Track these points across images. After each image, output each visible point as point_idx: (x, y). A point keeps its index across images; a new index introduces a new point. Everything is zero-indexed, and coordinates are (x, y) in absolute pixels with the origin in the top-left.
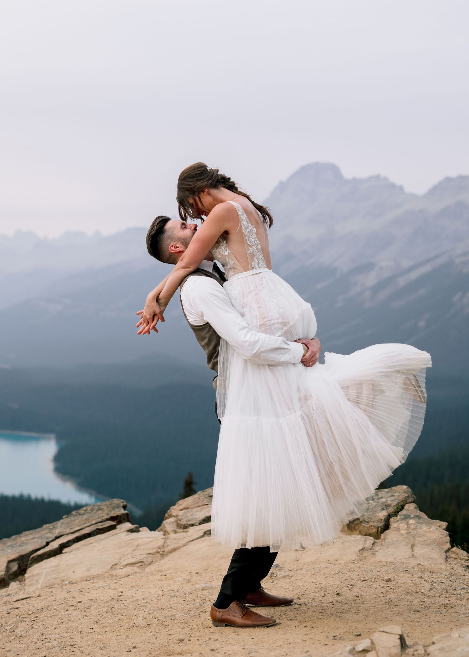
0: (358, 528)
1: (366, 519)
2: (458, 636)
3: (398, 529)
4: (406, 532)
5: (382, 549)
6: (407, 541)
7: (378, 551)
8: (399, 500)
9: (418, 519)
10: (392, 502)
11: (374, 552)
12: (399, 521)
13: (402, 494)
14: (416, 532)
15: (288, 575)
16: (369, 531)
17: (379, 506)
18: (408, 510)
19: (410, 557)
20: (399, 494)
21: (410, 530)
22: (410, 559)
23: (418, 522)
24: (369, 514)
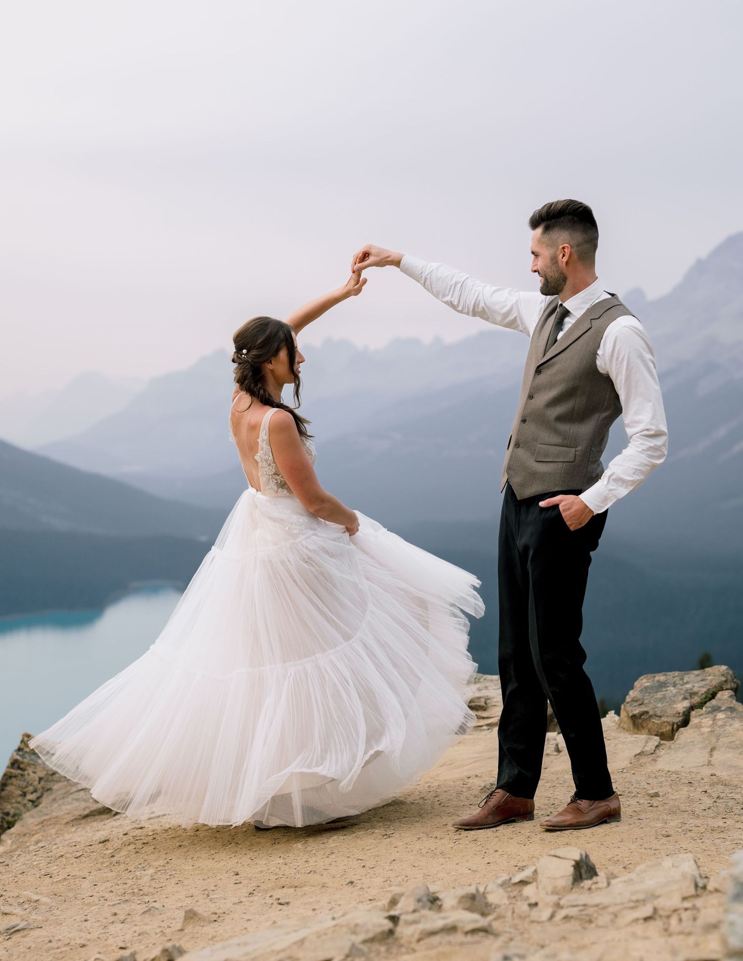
0: (646, 725)
1: (659, 712)
3: (699, 726)
4: (709, 729)
5: (668, 754)
6: (707, 742)
7: (660, 757)
8: (710, 686)
9: (731, 712)
10: (699, 689)
11: (655, 758)
12: (703, 715)
13: (717, 678)
14: (722, 730)
16: (660, 729)
17: (681, 694)
18: (720, 700)
19: (704, 765)
20: (714, 678)
21: (716, 727)
22: (704, 767)
23: (730, 716)
24: (663, 705)
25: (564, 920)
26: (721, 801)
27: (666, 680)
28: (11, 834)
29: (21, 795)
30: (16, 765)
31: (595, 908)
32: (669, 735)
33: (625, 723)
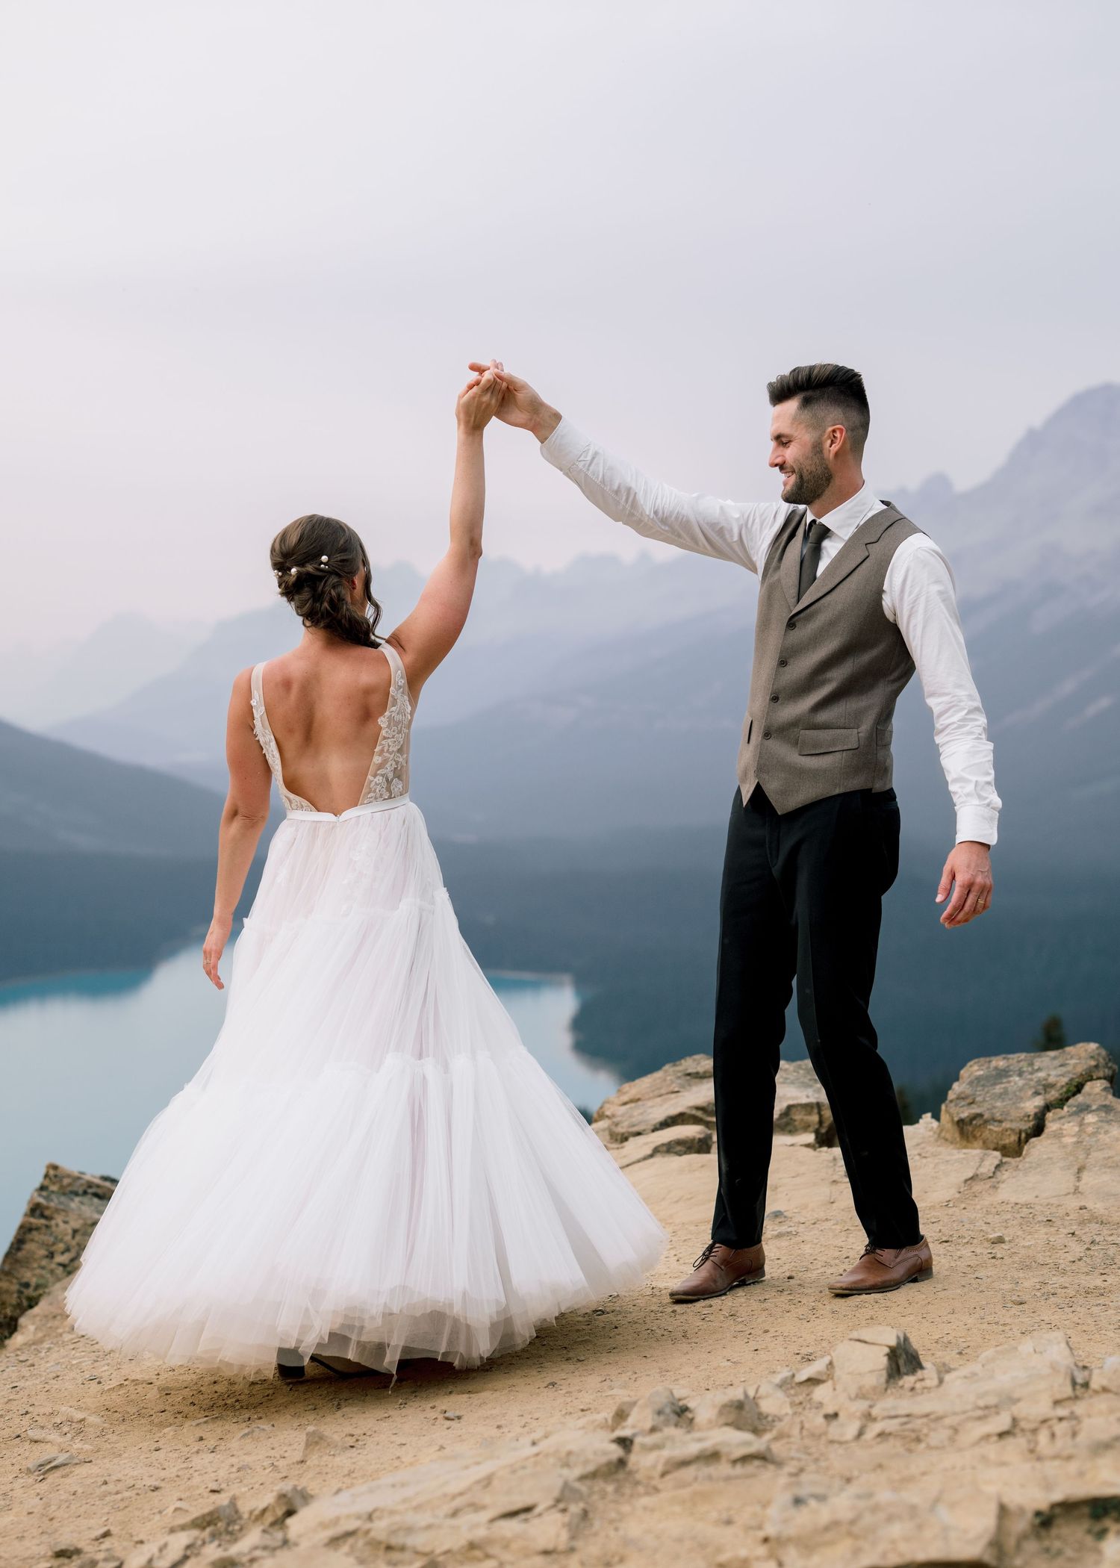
0: (979, 1134)
1: (998, 1115)
2: (1032, 1350)
3: (1058, 1135)
4: (1074, 1139)
5: (1013, 1177)
6: (1071, 1158)
7: (1003, 1182)
8: (1074, 1074)
9: (1106, 1113)
10: (1058, 1079)
11: (995, 1184)
12: (1064, 1117)
13: (1083, 1061)
14: (1094, 1139)
15: (788, 1233)
16: (1001, 1140)
17: (1030, 1087)
18: (1089, 1095)
19: (1069, 1194)
20: (1078, 1061)
21: (1084, 1136)
22: (1069, 1196)
23: (1105, 1119)
24: (1005, 1103)
25: (879, 1439)
26: (1097, 1247)
27: (1008, 1066)
28: (35, 1316)
29: (47, 1257)
30: (38, 1212)
31: (925, 1420)
32: (1014, 1150)
33: (947, 1131)
